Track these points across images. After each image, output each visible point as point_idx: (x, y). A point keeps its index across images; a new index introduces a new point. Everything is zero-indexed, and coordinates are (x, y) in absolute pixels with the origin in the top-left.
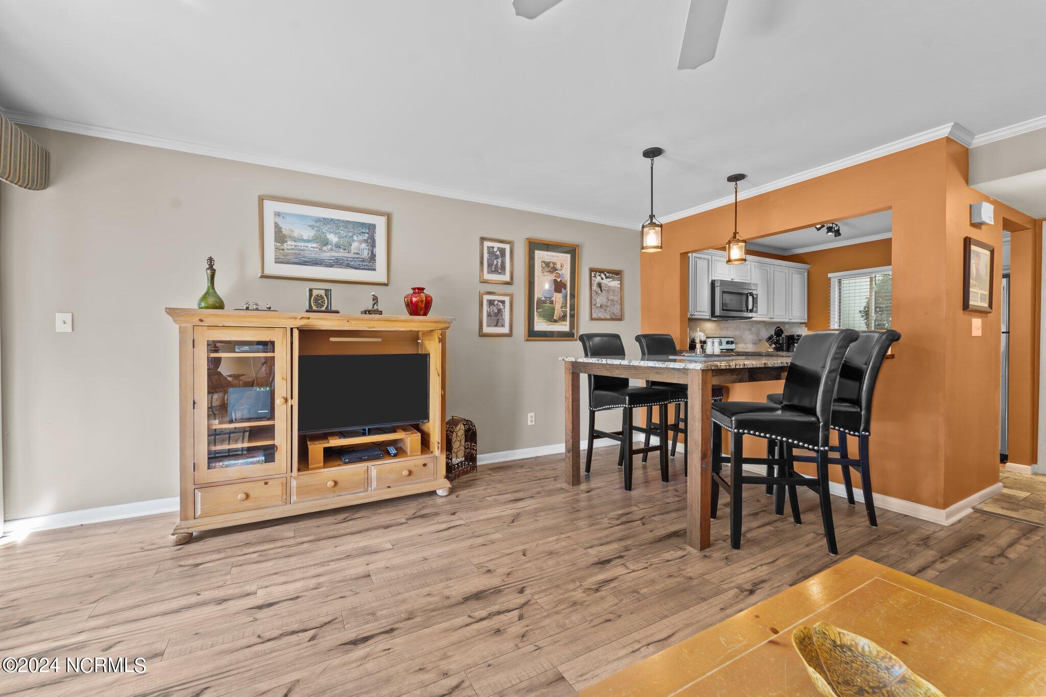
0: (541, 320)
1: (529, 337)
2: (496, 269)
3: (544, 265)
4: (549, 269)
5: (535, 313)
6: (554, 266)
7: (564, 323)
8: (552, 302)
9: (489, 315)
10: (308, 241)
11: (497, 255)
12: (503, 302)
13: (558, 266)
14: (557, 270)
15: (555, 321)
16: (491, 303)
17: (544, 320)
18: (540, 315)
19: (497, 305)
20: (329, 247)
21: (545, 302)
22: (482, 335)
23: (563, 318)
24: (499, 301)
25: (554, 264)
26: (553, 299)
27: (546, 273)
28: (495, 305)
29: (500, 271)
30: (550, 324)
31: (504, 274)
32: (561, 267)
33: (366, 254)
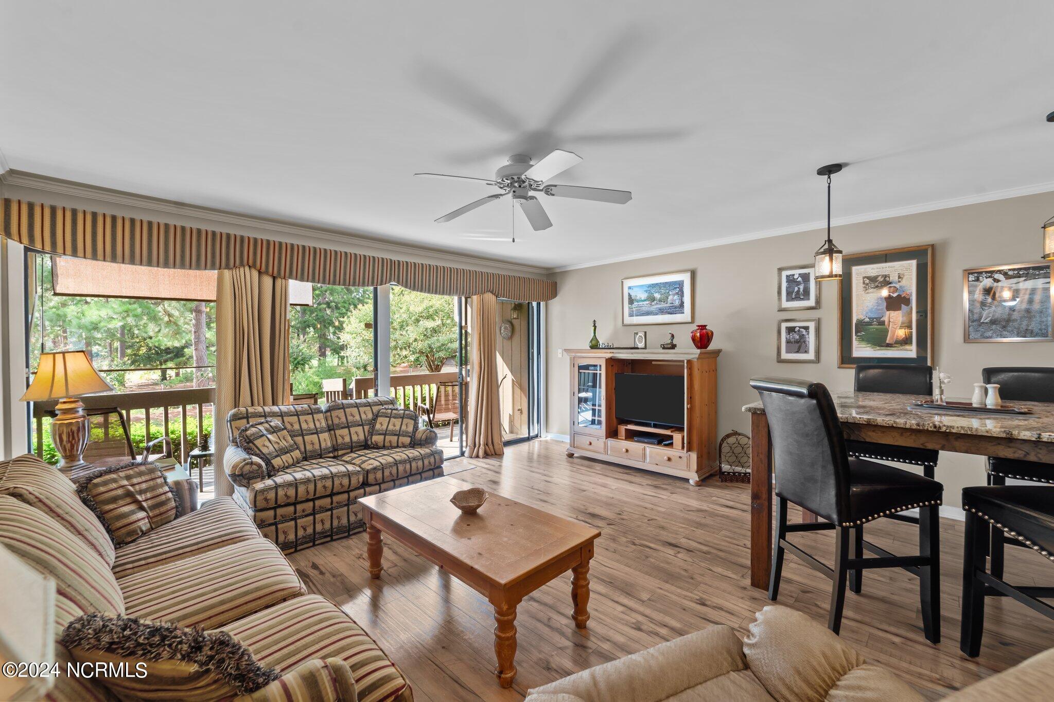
0: (863, 345)
1: (842, 364)
2: (798, 296)
3: (867, 281)
4: (877, 284)
5: (854, 337)
6: (885, 280)
7: (907, 347)
8: (883, 323)
9: (788, 342)
10: (645, 300)
11: (799, 282)
12: (807, 328)
13: (894, 278)
14: (890, 283)
15: (889, 346)
16: (790, 330)
17: (870, 345)
18: (862, 339)
19: (799, 331)
20: (655, 302)
21: (869, 324)
22: (780, 361)
23: (907, 341)
24: (800, 327)
25: (885, 276)
26: (886, 319)
27: (871, 290)
28: (795, 332)
29: (802, 297)
30: (879, 350)
31: (809, 299)
32: (899, 277)
33: (677, 303)
